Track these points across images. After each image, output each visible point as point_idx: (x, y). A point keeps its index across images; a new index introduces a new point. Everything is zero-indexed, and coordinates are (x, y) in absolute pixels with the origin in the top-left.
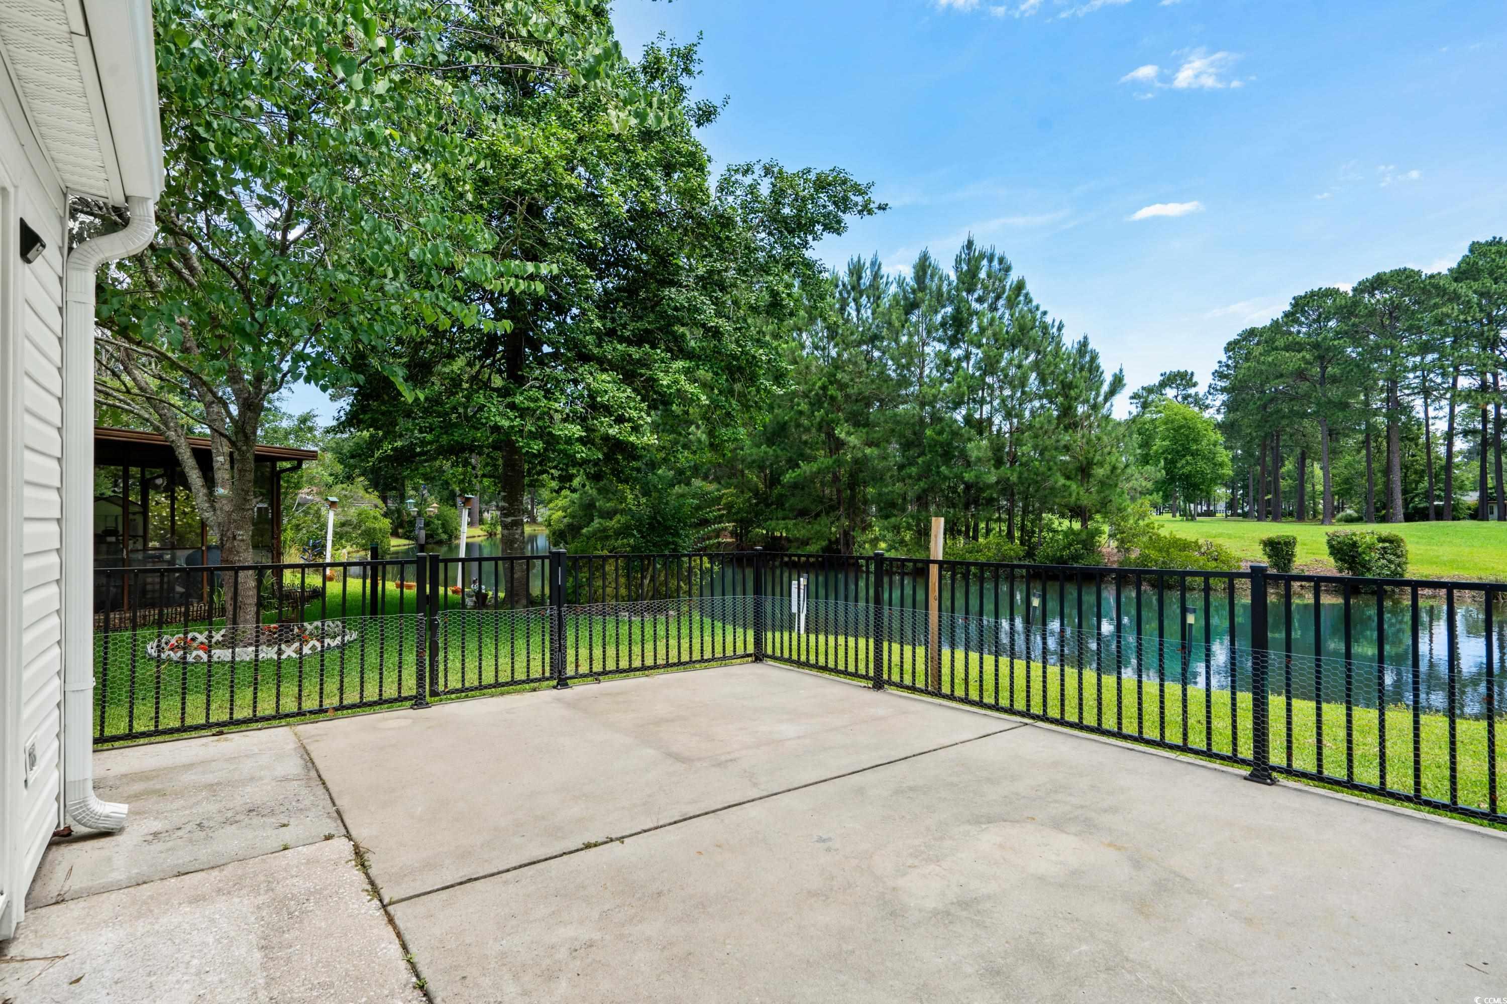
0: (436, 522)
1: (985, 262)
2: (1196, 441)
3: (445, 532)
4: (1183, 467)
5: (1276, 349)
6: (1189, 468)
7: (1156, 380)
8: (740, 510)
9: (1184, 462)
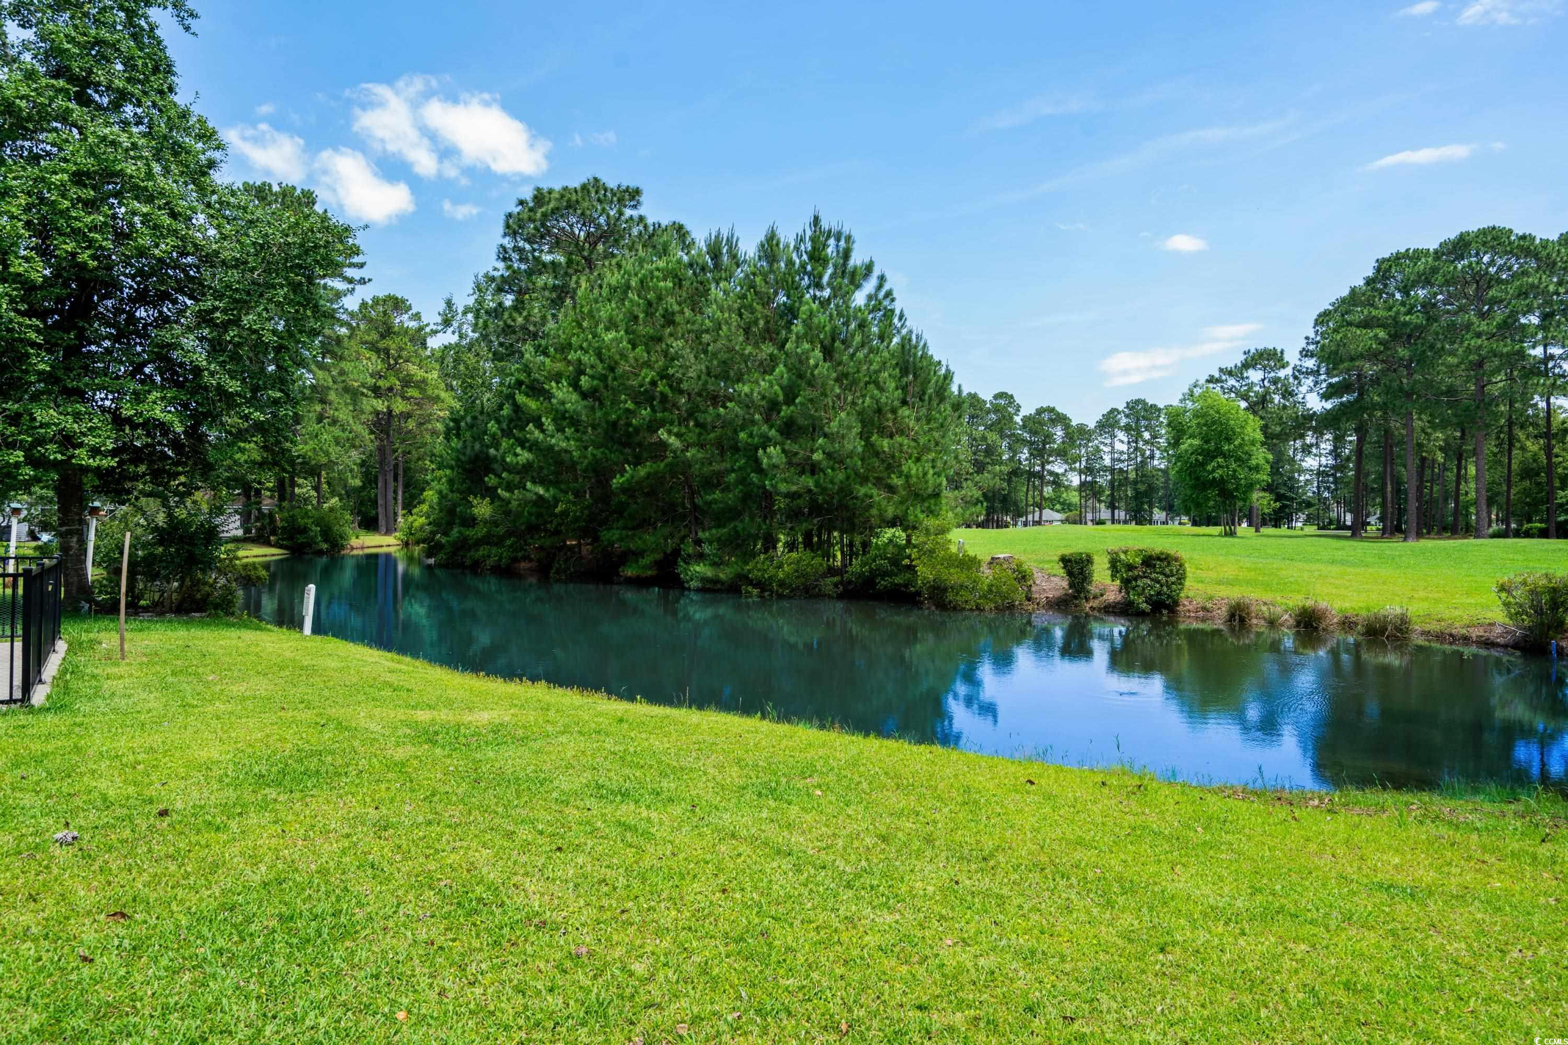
0: (314, 528)
1: (832, 242)
2: (1229, 440)
3: (325, 541)
4: (1213, 471)
5: (1350, 324)
6: (1220, 471)
7: (1239, 359)
8: (576, 520)
9: (1214, 464)
